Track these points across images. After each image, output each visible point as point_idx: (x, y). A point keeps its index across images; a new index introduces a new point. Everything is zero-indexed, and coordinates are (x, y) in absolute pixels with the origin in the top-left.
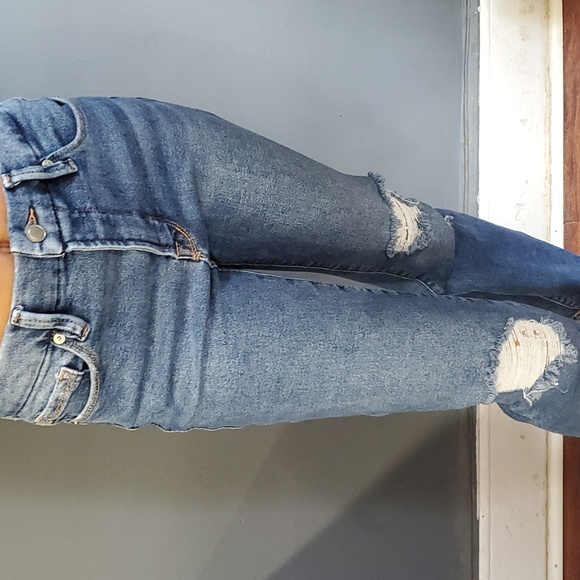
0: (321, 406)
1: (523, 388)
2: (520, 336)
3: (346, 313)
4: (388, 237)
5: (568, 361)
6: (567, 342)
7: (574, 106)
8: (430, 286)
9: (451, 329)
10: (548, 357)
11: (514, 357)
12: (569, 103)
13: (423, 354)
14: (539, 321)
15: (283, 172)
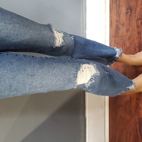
0: (25, 92)
1: (85, 83)
2: (84, 69)
3: (32, 64)
4: (53, 43)
5: (97, 75)
6: (97, 70)
7: (112, 7)
8: (68, 56)
9: (64, 67)
10: (91, 74)
11: (82, 75)
12: (111, 6)
13: (55, 76)
14: (89, 64)
15: (16, 23)
